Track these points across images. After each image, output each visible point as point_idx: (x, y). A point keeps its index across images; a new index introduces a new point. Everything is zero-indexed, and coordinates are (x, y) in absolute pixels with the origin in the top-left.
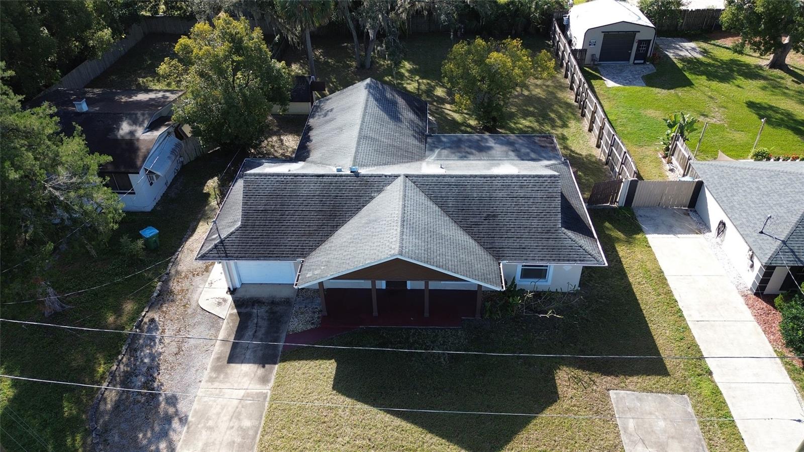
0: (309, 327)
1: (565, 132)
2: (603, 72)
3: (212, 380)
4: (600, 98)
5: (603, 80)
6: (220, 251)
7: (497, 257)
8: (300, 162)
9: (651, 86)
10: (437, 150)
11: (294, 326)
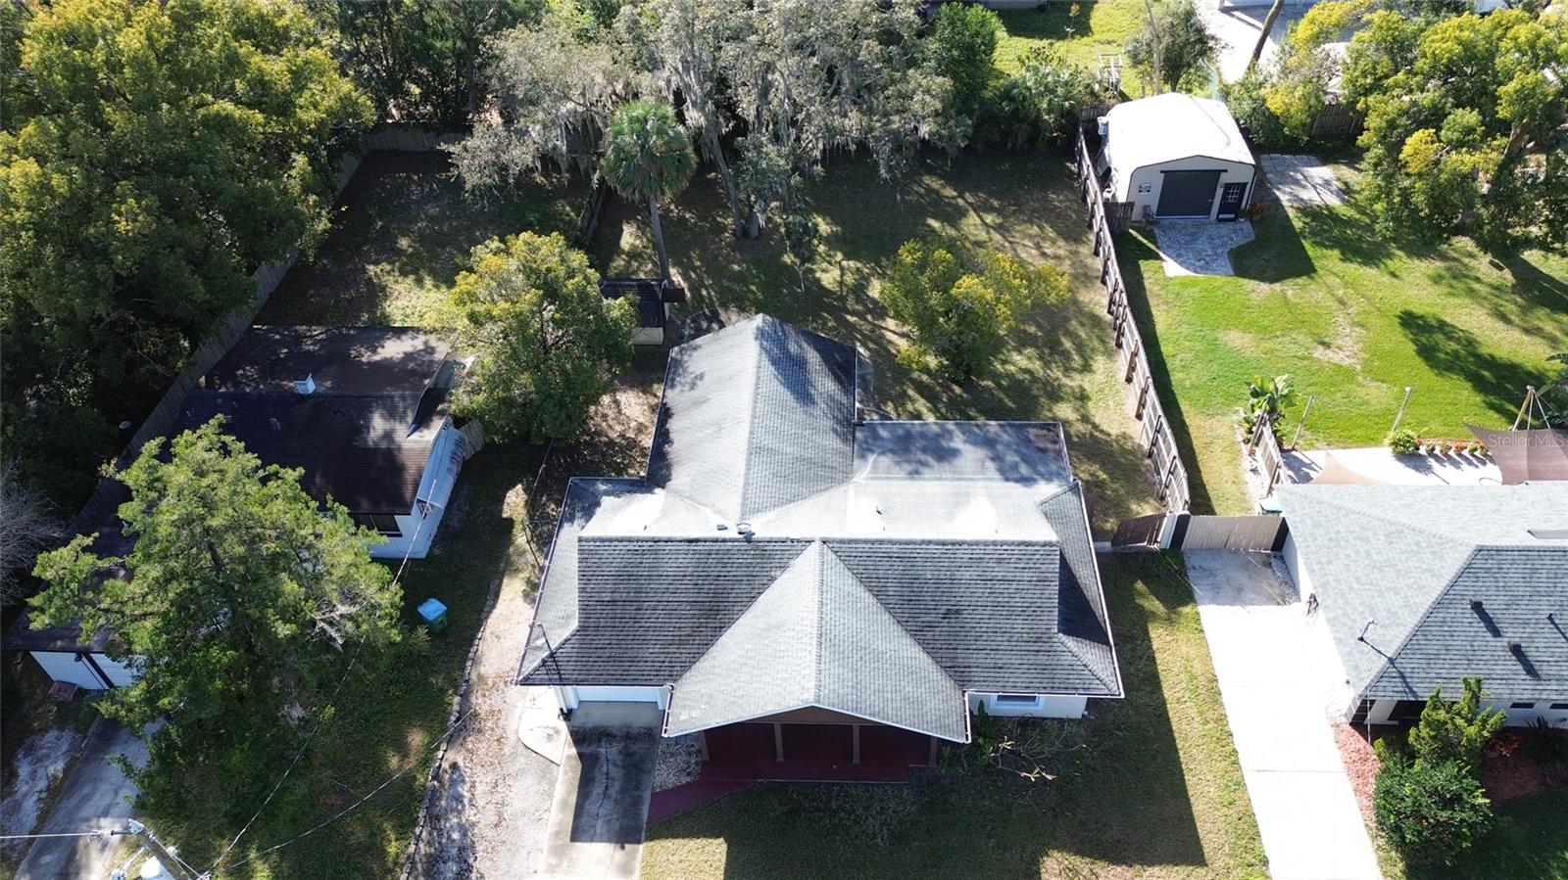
0: (685, 780)
1: (1085, 381)
2: (1162, 239)
3: (550, 869)
4: (1152, 302)
5: (1160, 259)
6: (551, 671)
7: (961, 683)
8: (657, 491)
9: (1242, 274)
10: (872, 456)
11: (660, 778)
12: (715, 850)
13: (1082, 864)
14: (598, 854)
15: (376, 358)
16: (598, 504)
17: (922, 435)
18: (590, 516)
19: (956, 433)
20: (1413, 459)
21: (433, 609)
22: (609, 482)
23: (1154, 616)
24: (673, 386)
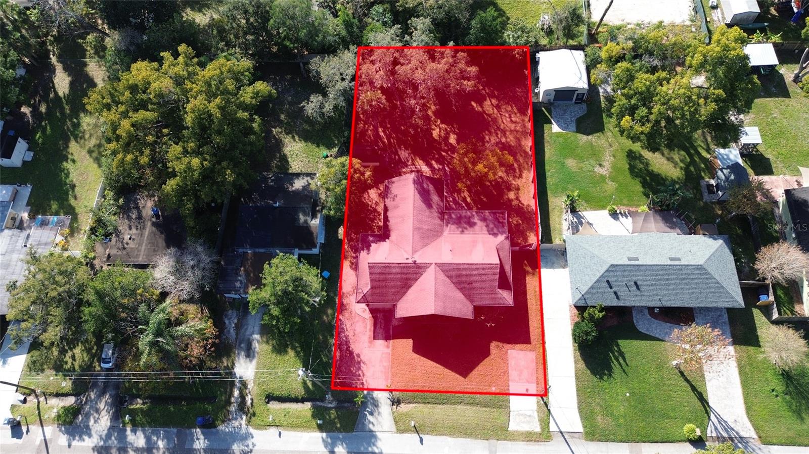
0: (400, 323)
1: (519, 182)
2: (554, 113)
3: (369, 347)
4: (546, 145)
5: (551, 123)
6: (364, 300)
7: (472, 302)
8: (387, 240)
9: (579, 130)
10: (449, 225)
11: (395, 323)
12: (410, 342)
13: (500, 344)
14: (380, 343)
15: (294, 189)
16: (370, 246)
17: (465, 217)
18: (368, 249)
19: (476, 216)
20: (614, 215)
21: (326, 274)
22: (372, 236)
23: (528, 272)
24: (387, 198)
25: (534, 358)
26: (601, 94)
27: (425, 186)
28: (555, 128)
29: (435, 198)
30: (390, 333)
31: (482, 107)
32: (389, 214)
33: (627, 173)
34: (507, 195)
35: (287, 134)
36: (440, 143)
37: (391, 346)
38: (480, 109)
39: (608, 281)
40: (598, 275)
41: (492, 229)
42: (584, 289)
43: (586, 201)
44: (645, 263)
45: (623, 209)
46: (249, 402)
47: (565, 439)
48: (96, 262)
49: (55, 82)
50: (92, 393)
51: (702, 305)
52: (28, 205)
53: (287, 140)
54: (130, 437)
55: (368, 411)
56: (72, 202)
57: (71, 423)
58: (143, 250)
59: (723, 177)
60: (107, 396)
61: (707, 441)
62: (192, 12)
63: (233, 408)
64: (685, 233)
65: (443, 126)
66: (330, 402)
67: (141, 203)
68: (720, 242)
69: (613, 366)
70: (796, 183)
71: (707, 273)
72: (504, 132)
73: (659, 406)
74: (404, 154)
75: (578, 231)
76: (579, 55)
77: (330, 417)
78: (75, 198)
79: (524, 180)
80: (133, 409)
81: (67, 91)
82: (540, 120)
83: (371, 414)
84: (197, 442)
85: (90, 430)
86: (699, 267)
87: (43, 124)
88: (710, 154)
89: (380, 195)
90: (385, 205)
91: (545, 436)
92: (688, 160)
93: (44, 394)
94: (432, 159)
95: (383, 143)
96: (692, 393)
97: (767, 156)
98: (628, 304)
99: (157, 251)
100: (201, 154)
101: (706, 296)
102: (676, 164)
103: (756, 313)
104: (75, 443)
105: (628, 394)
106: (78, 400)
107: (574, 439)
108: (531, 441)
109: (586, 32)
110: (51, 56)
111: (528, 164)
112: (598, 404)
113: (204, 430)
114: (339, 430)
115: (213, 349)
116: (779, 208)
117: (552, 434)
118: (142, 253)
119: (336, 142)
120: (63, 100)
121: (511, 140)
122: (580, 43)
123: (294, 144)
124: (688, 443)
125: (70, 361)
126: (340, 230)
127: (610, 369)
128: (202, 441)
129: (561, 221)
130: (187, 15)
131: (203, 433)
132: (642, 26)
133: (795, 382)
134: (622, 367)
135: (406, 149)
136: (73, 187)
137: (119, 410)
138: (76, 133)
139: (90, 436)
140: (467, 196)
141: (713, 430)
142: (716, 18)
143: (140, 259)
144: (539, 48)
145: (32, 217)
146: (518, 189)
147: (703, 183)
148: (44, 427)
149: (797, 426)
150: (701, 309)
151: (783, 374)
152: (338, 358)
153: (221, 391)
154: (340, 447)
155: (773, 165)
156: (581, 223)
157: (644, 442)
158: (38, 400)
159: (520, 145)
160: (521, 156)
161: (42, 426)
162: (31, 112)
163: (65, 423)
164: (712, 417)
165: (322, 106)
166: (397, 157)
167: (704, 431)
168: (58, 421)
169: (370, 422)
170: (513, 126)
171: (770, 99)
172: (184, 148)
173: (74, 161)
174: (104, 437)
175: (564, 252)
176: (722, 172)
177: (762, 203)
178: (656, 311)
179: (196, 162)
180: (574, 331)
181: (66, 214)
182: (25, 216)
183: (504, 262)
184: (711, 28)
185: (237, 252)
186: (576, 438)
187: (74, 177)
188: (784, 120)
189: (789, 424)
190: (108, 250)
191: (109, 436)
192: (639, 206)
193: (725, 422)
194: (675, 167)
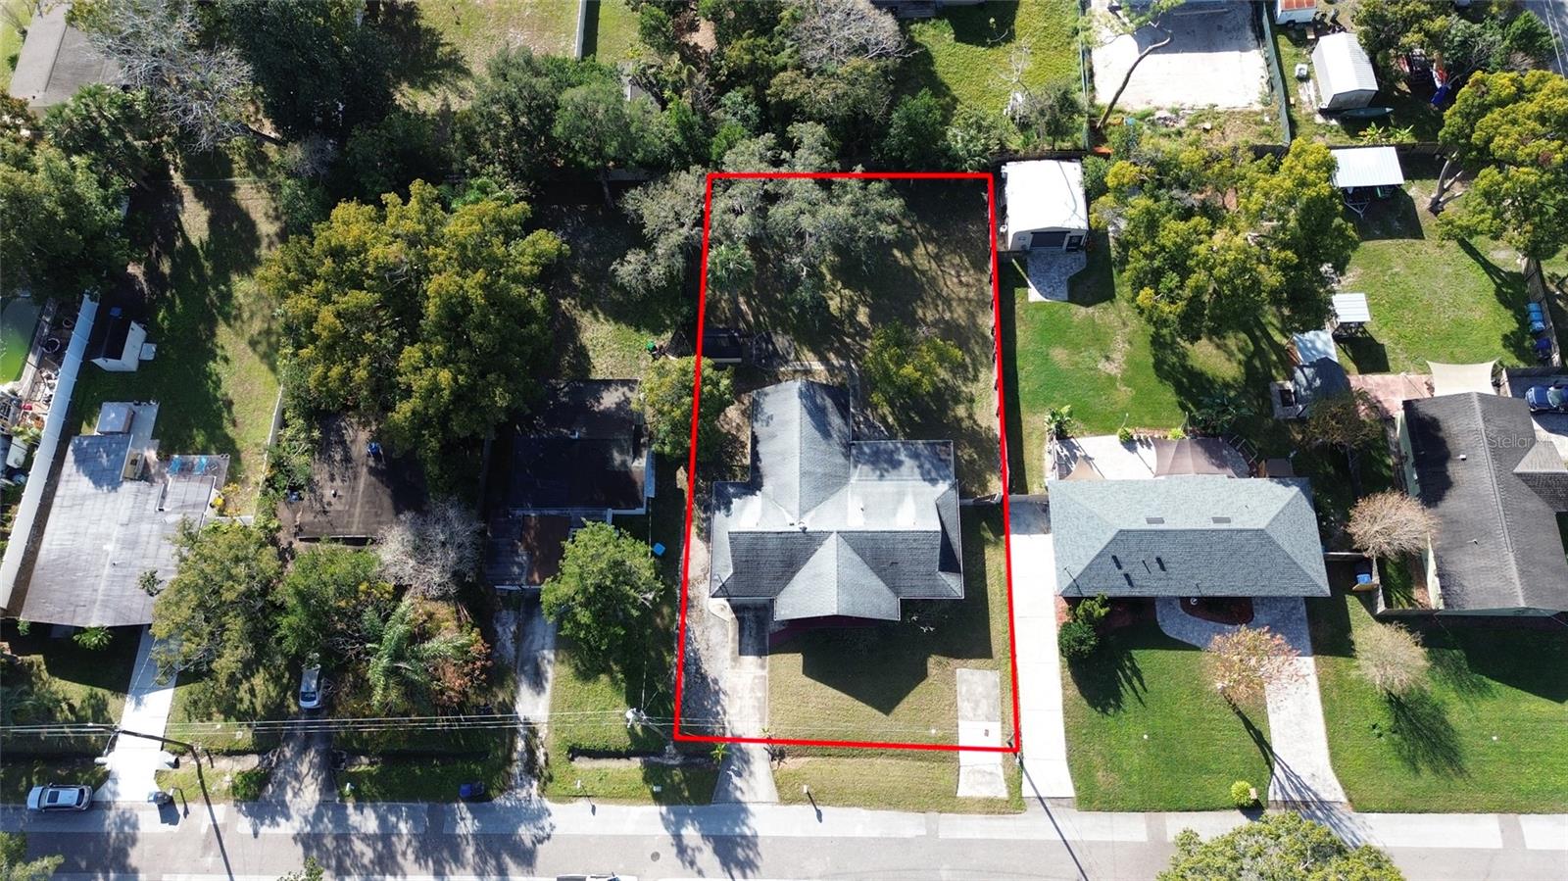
0: (782, 628)
1: (974, 388)
3: (733, 667)
4: (1017, 325)
5: (1027, 286)
6: (723, 592)
7: (897, 594)
8: (758, 493)
9: (1072, 299)
10: (860, 466)
11: (772, 628)
12: (797, 659)
13: (944, 660)
14: (750, 661)
15: (602, 407)
16: (731, 503)
17: (885, 451)
18: (728, 509)
19: (902, 449)
20: (1129, 443)
21: (660, 549)
22: (733, 485)
23: (987, 541)
24: (757, 421)
25: (998, 680)
26: (1111, 234)
27: (819, 401)
28: (1034, 295)
29: (836, 420)
30: (764, 644)
31: (911, 259)
32: (761, 448)
33: (1151, 371)
34: (953, 410)
35: (585, 309)
36: (842, 323)
37: (767, 664)
38: (906, 262)
39: (1114, 557)
40: (1099, 547)
41: (929, 473)
42: (1078, 570)
43: (1084, 420)
44: (1174, 528)
45: (1144, 433)
46: (542, 759)
47: (1046, 808)
48: (281, 535)
49: (182, 219)
50: (286, 749)
51: (1263, 594)
52: (154, 436)
53: (585, 320)
54: (354, 817)
55: (733, 771)
56: (230, 431)
57: (255, 798)
58: (357, 514)
59: (1304, 382)
60: (312, 754)
61: (1268, 806)
62: (411, 91)
63: (516, 769)
64: (1240, 475)
65: (846, 292)
66: (672, 757)
67: (349, 435)
68: (1295, 489)
69: (1123, 691)
70: (1426, 387)
71: (1271, 541)
72: (948, 301)
73: (1193, 752)
74: (781, 341)
75: (1069, 471)
76: (1073, 170)
77: (672, 781)
78: (234, 423)
79: (981, 385)
80: (355, 773)
81: (205, 235)
82: (1008, 281)
83: (739, 774)
84: (462, 824)
85: (287, 808)
86: (1259, 532)
87: (168, 294)
88: (1287, 338)
89: (743, 413)
90: (753, 433)
91: (1014, 803)
92: (1252, 348)
93: (208, 752)
94: (829, 351)
95: (747, 323)
96: (1247, 733)
97: (1380, 340)
98: (1146, 593)
99: (380, 515)
100: (455, 362)
101: (1270, 580)
102: (1230, 355)
103: (1352, 601)
104: (264, 830)
105: (1145, 737)
106: (264, 760)
107: (1060, 809)
108: (993, 813)
109: (1085, 126)
110: (172, 172)
111: (988, 357)
112: (1100, 753)
113: (473, 805)
114: (687, 801)
115: (483, 677)
116: (1396, 429)
117: (1025, 800)
118: (356, 519)
119: (668, 322)
120: (200, 251)
121: (959, 314)
122: (1076, 144)
123: (598, 325)
124: (1238, 811)
125: (247, 697)
126: (678, 473)
127: (1118, 697)
128: (469, 822)
129: (1042, 455)
130: (403, 95)
131: (468, 809)
132: (1181, 113)
133: (1410, 714)
134: (1136, 692)
135: (786, 332)
136: (229, 404)
137: (333, 776)
138: (226, 309)
139: (288, 817)
140: (887, 413)
141: (1278, 791)
142: (1305, 98)
143: (354, 529)
144: (1007, 156)
145: (165, 456)
146: (971, 400)
147: (1274, 388)
148: (213, 806)
149: (1411, 783)
150: (1263, 598)
151: (1390, 701)
152: (683, 686)
153: (495, 743)
154: (690, 828)
155: (1390, 356)
156: (1075, 458)
157: (1170, 810)
158: (198, 761)
159: (975, 324)
160: (977, 343)
161: (209, 804)
162: (145, 274)
163: (245, 798)
164: (1277, 770)
165: (645, 271)
166: (770, 347)
167: (1263, 792)
168: (234, 795)
169: (736, 788)
170: (962, 292)
171: (1390, 241)
172: (424, 352)
173: (226, 360)
174: (310, 818)
175: (1045, 508)
176: (1303, 372)
177: (1368, 420)
178: (1193, 602)
179: (445, 376)
180: (1061, 637)
181: (220, 451)
182: (151, 455)
183: (948, 527)
184: (1296, 116)
185: (513, 516)
186: (1063, 806)
187: (229, 387)
188: (1412, 278)
189: (1397, 778)
190: (299, 515)
191: (318, 817)
192: (1170, 427)
193: (1297, 777)
194: (1229, 360)
